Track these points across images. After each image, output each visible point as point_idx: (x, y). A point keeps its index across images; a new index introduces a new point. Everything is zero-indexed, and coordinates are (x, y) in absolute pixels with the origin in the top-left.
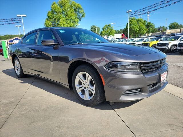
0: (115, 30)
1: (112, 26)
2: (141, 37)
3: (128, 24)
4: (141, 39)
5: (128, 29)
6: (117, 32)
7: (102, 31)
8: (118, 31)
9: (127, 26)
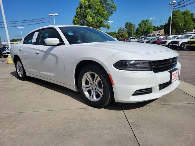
0: (155, 27)
1: (150, 22)
2: (186, 33)
3: (170, 18)
4: (187, 36)
5: (170, 24)
6: (157, 29)
7: (138, 28)
8: (157, 27)
9: (169, 21)
